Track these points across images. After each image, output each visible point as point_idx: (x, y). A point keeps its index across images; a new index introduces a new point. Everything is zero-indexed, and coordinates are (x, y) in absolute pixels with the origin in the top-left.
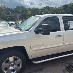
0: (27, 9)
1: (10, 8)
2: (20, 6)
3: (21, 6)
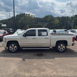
0: (56, 17)
1: (39, 17)
3: (49, 15)
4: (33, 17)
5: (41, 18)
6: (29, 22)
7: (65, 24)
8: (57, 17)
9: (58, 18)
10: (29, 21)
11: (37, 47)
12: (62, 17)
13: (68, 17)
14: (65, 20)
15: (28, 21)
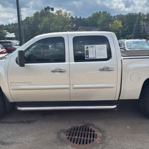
2: (100, 13)
3: (102, 12)
4: (67, 16)
5: (84, 19)
6: (61, 27)
7: (134, 30)
8: (117, 16)
9: (120, 17)
10: (61, 25)
11: (72, 100)
12: (129, 14)
13: (140, 14)
14: (135, 20)
15: (58, 25)
